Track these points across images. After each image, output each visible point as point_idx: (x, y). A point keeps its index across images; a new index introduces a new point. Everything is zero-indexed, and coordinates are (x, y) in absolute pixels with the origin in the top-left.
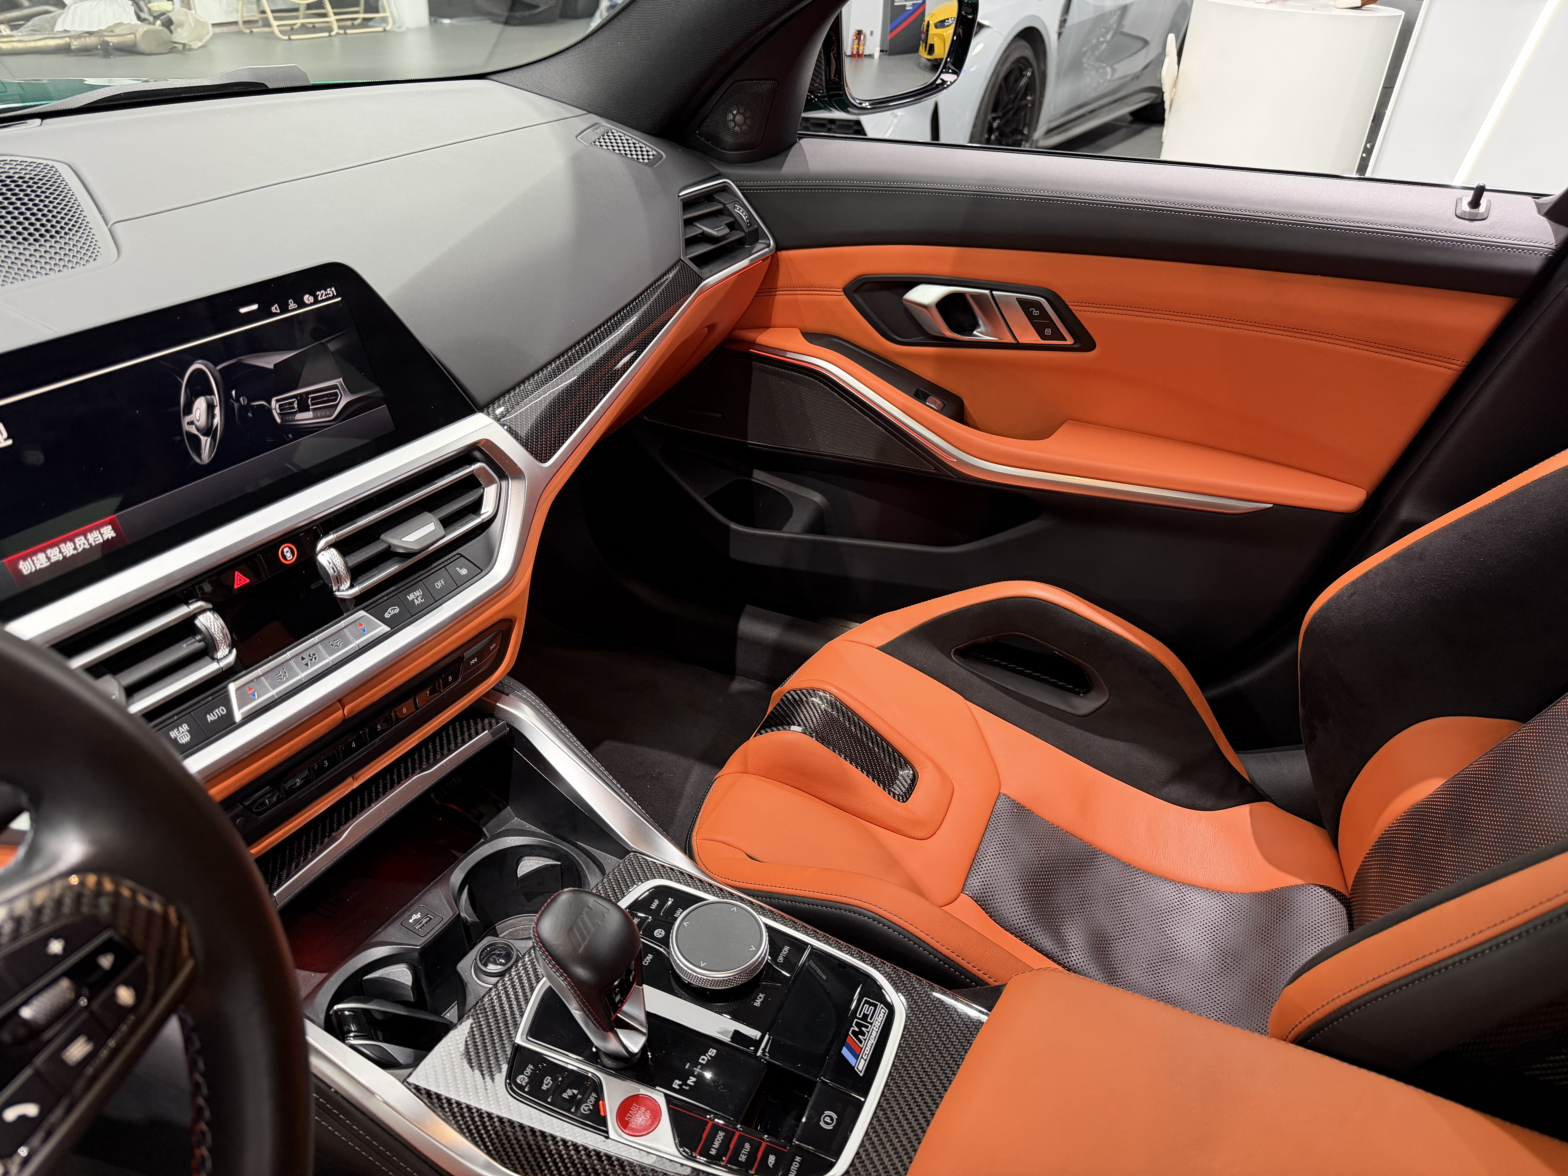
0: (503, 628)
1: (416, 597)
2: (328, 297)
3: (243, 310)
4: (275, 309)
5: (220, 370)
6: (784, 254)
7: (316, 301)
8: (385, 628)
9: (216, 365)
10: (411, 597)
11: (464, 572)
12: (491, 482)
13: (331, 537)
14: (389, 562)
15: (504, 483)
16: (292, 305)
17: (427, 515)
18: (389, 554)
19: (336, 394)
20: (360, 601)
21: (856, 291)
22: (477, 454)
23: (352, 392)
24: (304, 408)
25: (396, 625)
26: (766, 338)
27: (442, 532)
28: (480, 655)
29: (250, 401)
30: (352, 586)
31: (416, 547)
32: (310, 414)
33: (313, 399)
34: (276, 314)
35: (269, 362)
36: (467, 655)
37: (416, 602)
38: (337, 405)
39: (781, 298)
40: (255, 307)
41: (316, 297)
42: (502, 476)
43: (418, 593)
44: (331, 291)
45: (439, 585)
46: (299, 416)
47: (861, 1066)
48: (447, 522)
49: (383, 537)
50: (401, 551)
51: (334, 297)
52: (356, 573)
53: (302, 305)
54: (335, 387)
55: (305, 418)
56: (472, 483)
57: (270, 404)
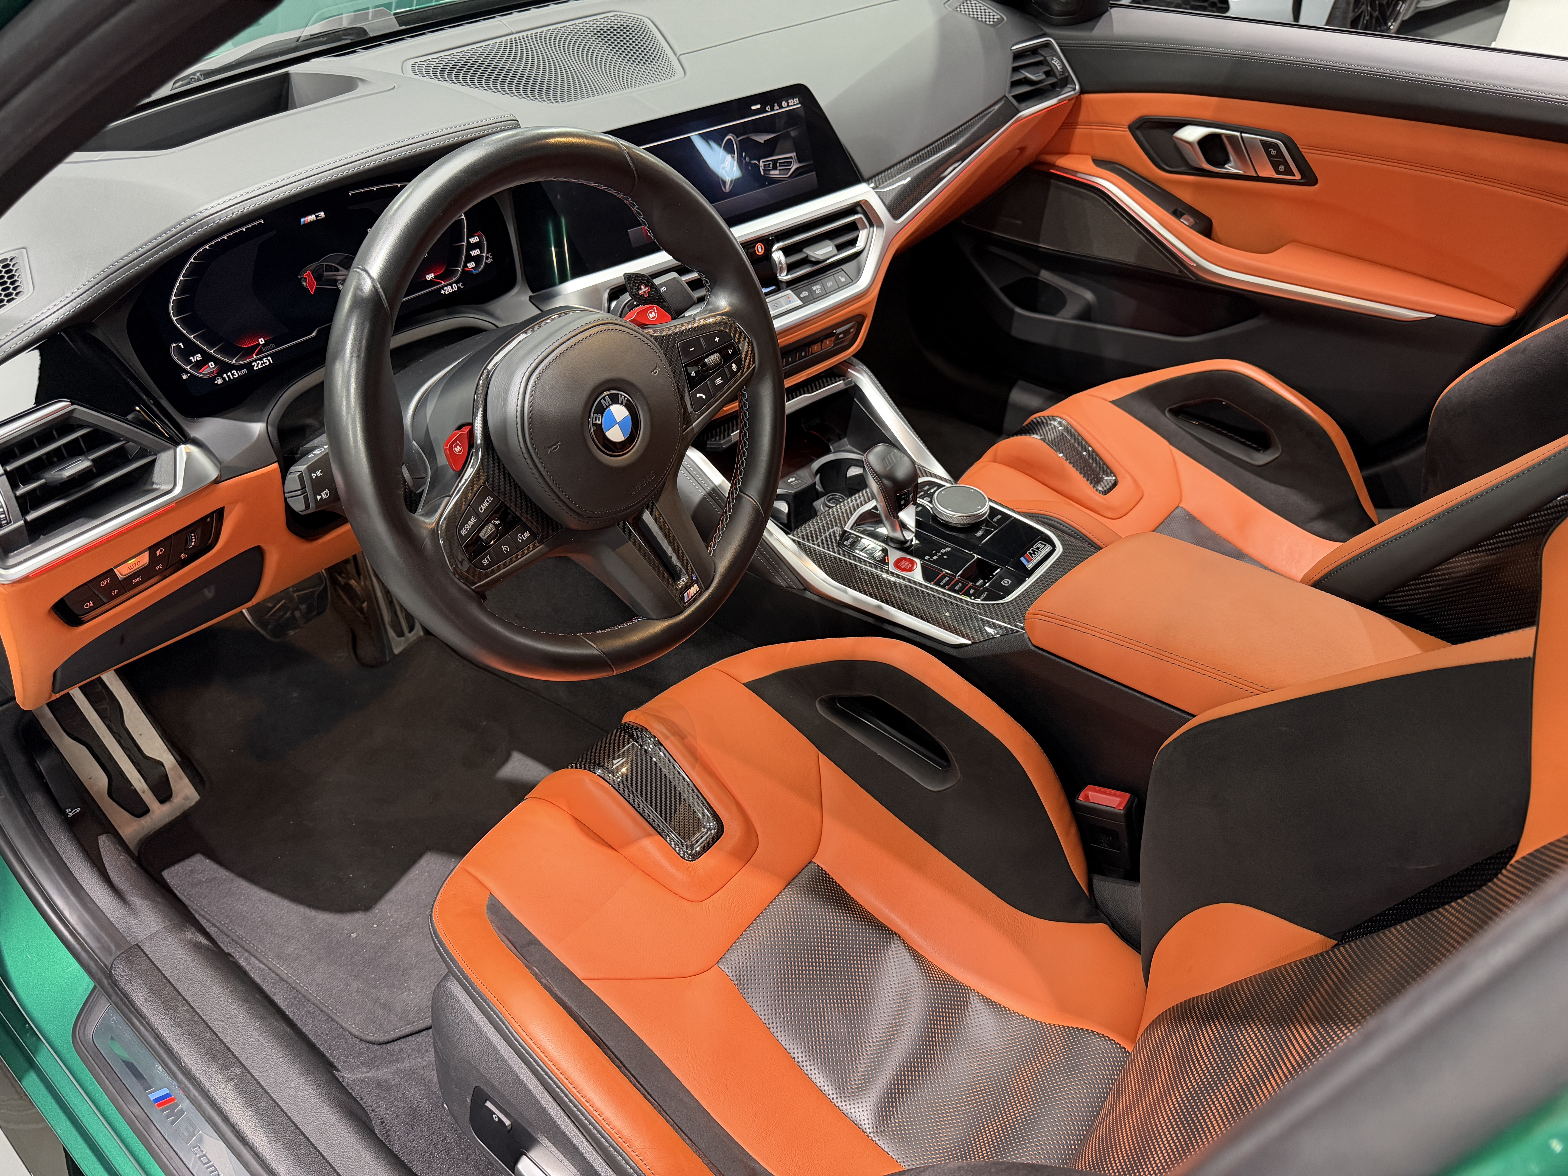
0: (859, 319)
1: (817, 288)
2: (794, 104)
3: (753, 108)
4: (768, 108)
5: (739, 141)
6: (1086, 97)
7: (788, 106)
8: (799, 303)
9: (737, 137)
10: (814, 288)
11: (843, 280)
12: (865, 227)
13: (780, 244)
14: (806, 266)
15: (871, 229)
16: (776, 107)
17: (828, 242)
18: (806, 261)
19: (791, 162)
20: (790, 284)
21: (1138, 128)
22: (859, 209)
23: (800, 162)
24: (775, 168)
25: (806, 302)
26: (1064, 162)
27: (836, 252)
28: (846, 333)
29: (751, 160)
30: (787, 275)
31: (822, 258)
32: (777, 172)
33: (780, 163)
34: (768, 112)
35: (762, 138)
36: (839, 331)
37: (817, 292)
38: (790, 169)
39: (1080, 131)
40: (759, 106)
41: (788, 103)
42: (871, 225)
43: (818, 287)
44: (796, 100)
45: (829, 284)
46: (772, 172)
47: (1030, 566)
48: (840, 248)
49: (804, 250)
50: (813, 259)
51: (797, 104)
52: (791, 267)
53: (781, 107)
54: (791, 158)
55: (775, 174)
56: (853, 227)
57: (759, 162)
